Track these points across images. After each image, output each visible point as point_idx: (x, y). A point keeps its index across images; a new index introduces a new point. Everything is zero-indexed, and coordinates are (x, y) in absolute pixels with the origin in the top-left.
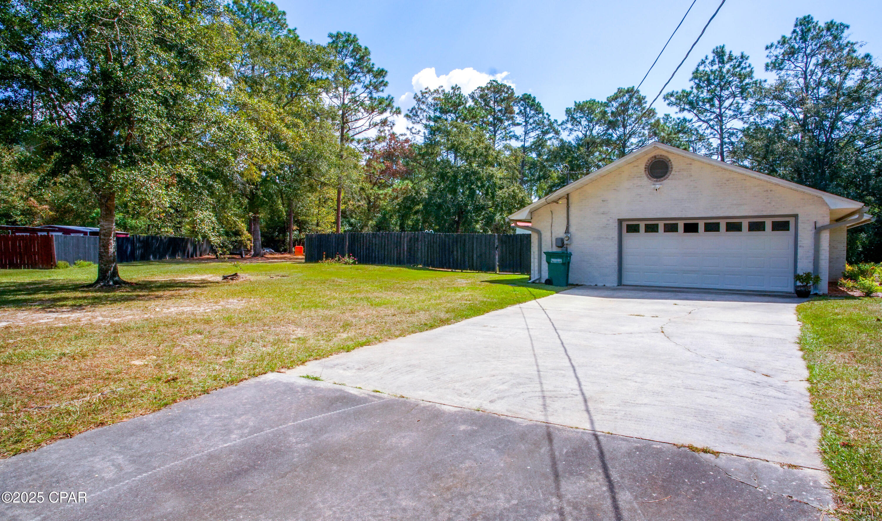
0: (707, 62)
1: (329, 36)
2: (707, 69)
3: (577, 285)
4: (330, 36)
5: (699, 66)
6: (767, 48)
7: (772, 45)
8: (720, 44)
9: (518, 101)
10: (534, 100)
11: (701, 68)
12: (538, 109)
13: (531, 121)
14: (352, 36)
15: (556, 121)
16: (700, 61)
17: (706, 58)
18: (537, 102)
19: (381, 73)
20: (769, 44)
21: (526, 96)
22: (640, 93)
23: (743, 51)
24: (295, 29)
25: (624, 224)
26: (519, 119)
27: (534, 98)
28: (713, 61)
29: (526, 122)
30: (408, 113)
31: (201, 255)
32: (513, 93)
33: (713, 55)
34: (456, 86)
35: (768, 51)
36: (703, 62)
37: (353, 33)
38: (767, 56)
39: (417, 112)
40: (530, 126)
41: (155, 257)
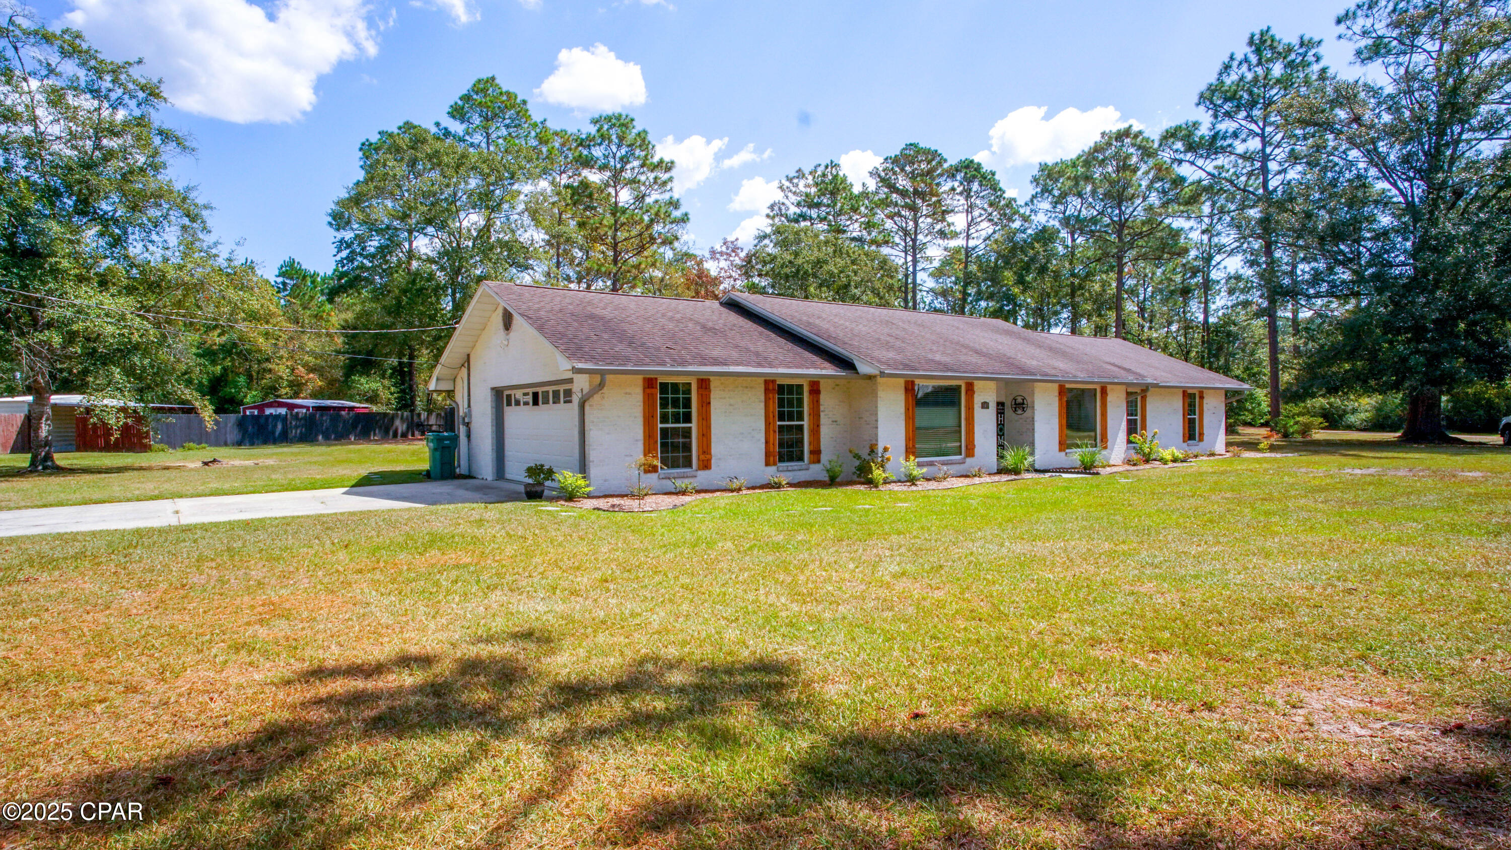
0: (1235, 64)
5: (1220, 74)
10: (979, 168)
11: (1224, 79)
12: (987, 181)
17: (1232, 58)
18: (984, 171)
19: (662, 166)
21: (966, 164)
22: (1144, 135)
24: (544, 120)
25: (505, 394)
27: (980, 165)
28: (1246, 60)
29: (971, 206)
32: (943, 160)
33: (1246, 50)
34: (832, 162)
35: (1342, 27)
40: (976, 213)
41: (327, 438)
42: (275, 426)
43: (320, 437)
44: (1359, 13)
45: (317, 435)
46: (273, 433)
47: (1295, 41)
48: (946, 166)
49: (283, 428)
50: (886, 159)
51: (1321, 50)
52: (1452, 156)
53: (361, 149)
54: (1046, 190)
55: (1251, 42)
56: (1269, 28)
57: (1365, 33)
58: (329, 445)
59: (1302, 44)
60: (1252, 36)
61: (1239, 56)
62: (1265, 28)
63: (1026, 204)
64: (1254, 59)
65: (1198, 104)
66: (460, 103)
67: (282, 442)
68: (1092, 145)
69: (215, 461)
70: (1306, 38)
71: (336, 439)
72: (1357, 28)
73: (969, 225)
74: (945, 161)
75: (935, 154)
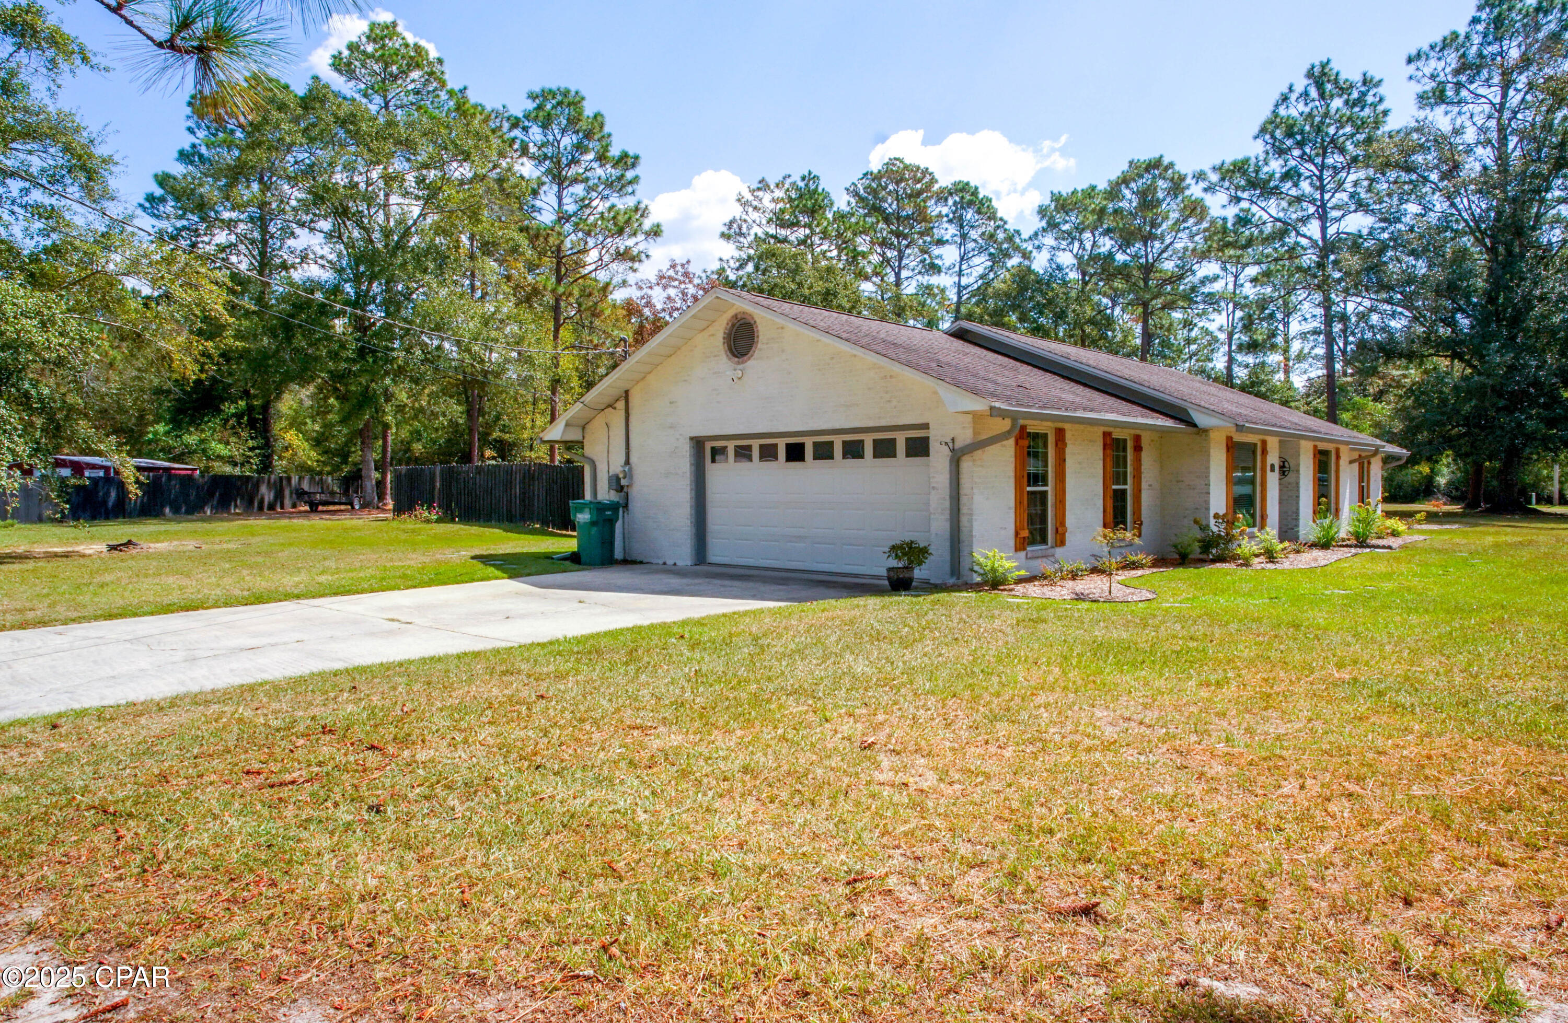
0: (1293, 97)
1: (529, 97)
2: (1294, 113)
3: (641, 563)
4: (532, 96)
5: (1277, 106)
6: (1410, 61)
7: (1419, 55)
8: (1317, 59)
9: (942, 197)
10: (975, 193)
11: (1282, 111)
12: (984, 208)
13: (974, 234)
14: (573, 93)
15: (1018, 232)
16: (1276, 96)
17: (1291, 89)
18: (981, 196)
19: (626, 161)
20: (1414, 52)
21: (960, 186)
22: (1177, 168)
23: (1365, 69)
24: (465, 89)
25: (708, 446)
26: (949, 231)
27: (976, 188)
28: (1306, 94)
29: (964, 237)
30: (725, 229)
31: (294, 506)
32: (933, 181)
33: (1306, 82)
34: (810, 173)
35: (1412, 67)
36: (1285, 99)
37: (573, 90)
38: (1411, 78)
39: (740, 228)
40: (971, 245)
41: (176, 510)
42: (107, 494)
43: (167, 510)
44: (1432, 54)
45: (163, 506)
46: (105, 502)
47: (1357, 78)
48: (936, 187)
49: (118, 496)
50: (865, 175)
51: (1381, 90)
52: (1537, 213)
53: (190, 104)
54: (1052, 225)
55: (1310, 74)
56: (1328, 61)
57: (1433, 77)
58: (180, 522)
59: (1365, 83)
60: (1313, 67)
61: (1299, 88)
62: (1325, 60)
63: (1030, 238)
64: (1314, 93)
65: (1256, 137)
66: (346, 53)
67: (116, 517)
68: (1119, 174)
69: (130, 543)
70: (1368, 76)
71: (188, 512)
72: (1428, 71)
73: (962, 259)
74: (937, 181)
75: (926, 172)
